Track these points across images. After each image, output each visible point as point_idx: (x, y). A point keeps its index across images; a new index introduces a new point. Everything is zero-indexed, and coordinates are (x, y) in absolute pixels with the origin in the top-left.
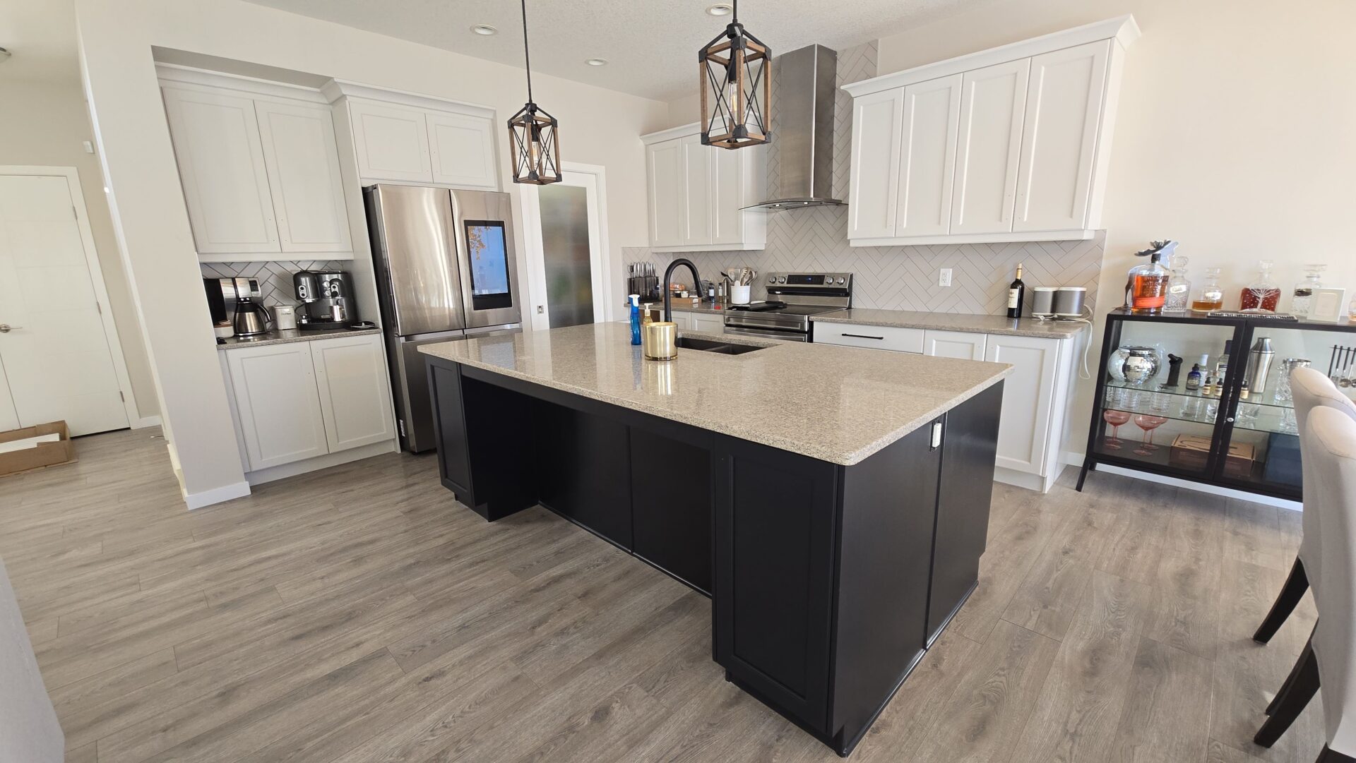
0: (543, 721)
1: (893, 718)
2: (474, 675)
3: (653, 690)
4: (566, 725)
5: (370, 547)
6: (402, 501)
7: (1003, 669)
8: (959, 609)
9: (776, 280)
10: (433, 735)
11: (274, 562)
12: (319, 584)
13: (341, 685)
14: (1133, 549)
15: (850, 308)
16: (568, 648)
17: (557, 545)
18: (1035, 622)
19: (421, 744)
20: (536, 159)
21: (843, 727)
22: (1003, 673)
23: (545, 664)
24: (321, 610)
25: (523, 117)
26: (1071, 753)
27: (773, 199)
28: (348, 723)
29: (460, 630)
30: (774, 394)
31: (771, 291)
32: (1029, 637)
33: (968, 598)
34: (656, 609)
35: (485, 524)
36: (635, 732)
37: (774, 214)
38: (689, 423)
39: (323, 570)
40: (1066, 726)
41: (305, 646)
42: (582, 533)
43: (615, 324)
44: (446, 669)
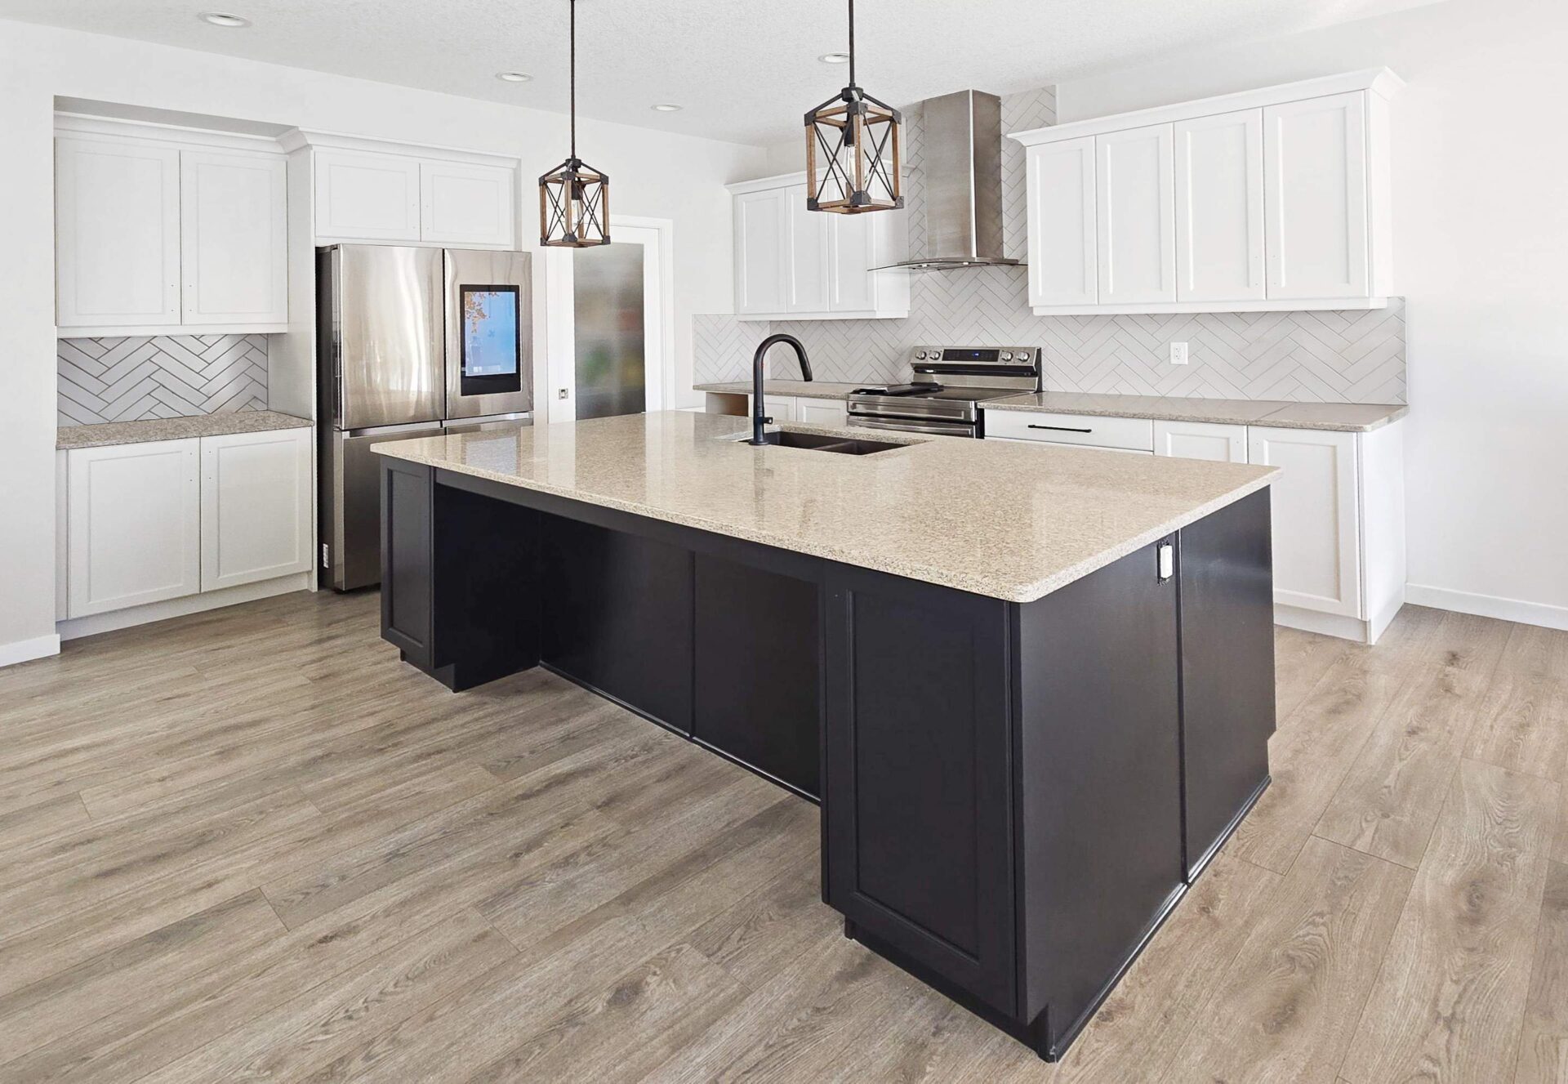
0: (522, 1007)
1: (1136, 997)
2: (408, 932)
3: (719, 954)
4: (563, 1014)
5: (251, 731)
6: (313, 662)
7: (1321, 915)
8: (1242, 818)
9: (926, 354)
10: (326, 1032)
11: (82, 756)
12: (156, 789)
13: (173, 951)
14: (1523, 727)
15: (1039, 390)
16: (574, 886)
17: (566, 726)
18: (1369, 839)
19: (304, 1048)
20: (575, 220)
21: (1047, 1006)
22: (1321, 921)
23: (532, 913)
24: (154, 830)
25: (562, 174)
26: (1448, 1050)
27: (918, 258)
28: (177, 1014)
29: (390, 859)
30: (916, 508)
31: (919, 369)
32: (1360, 864)
33: (1255, 802)
34: (728, 824)
35: (447, 696)
36: (684, 1022)
37: (920, 275)
38: (785, 547)
39: (164, 768)
40: (1436, 1005)
41: (115, 888)
42: (610, 708)
43: (677, 413)
44: (360, 922)
